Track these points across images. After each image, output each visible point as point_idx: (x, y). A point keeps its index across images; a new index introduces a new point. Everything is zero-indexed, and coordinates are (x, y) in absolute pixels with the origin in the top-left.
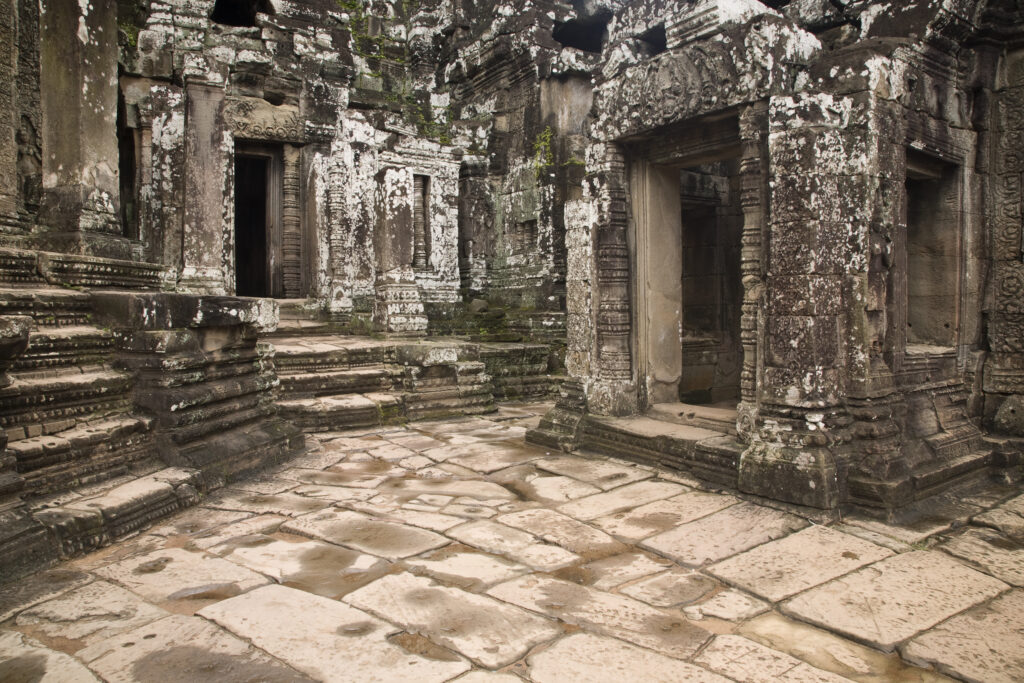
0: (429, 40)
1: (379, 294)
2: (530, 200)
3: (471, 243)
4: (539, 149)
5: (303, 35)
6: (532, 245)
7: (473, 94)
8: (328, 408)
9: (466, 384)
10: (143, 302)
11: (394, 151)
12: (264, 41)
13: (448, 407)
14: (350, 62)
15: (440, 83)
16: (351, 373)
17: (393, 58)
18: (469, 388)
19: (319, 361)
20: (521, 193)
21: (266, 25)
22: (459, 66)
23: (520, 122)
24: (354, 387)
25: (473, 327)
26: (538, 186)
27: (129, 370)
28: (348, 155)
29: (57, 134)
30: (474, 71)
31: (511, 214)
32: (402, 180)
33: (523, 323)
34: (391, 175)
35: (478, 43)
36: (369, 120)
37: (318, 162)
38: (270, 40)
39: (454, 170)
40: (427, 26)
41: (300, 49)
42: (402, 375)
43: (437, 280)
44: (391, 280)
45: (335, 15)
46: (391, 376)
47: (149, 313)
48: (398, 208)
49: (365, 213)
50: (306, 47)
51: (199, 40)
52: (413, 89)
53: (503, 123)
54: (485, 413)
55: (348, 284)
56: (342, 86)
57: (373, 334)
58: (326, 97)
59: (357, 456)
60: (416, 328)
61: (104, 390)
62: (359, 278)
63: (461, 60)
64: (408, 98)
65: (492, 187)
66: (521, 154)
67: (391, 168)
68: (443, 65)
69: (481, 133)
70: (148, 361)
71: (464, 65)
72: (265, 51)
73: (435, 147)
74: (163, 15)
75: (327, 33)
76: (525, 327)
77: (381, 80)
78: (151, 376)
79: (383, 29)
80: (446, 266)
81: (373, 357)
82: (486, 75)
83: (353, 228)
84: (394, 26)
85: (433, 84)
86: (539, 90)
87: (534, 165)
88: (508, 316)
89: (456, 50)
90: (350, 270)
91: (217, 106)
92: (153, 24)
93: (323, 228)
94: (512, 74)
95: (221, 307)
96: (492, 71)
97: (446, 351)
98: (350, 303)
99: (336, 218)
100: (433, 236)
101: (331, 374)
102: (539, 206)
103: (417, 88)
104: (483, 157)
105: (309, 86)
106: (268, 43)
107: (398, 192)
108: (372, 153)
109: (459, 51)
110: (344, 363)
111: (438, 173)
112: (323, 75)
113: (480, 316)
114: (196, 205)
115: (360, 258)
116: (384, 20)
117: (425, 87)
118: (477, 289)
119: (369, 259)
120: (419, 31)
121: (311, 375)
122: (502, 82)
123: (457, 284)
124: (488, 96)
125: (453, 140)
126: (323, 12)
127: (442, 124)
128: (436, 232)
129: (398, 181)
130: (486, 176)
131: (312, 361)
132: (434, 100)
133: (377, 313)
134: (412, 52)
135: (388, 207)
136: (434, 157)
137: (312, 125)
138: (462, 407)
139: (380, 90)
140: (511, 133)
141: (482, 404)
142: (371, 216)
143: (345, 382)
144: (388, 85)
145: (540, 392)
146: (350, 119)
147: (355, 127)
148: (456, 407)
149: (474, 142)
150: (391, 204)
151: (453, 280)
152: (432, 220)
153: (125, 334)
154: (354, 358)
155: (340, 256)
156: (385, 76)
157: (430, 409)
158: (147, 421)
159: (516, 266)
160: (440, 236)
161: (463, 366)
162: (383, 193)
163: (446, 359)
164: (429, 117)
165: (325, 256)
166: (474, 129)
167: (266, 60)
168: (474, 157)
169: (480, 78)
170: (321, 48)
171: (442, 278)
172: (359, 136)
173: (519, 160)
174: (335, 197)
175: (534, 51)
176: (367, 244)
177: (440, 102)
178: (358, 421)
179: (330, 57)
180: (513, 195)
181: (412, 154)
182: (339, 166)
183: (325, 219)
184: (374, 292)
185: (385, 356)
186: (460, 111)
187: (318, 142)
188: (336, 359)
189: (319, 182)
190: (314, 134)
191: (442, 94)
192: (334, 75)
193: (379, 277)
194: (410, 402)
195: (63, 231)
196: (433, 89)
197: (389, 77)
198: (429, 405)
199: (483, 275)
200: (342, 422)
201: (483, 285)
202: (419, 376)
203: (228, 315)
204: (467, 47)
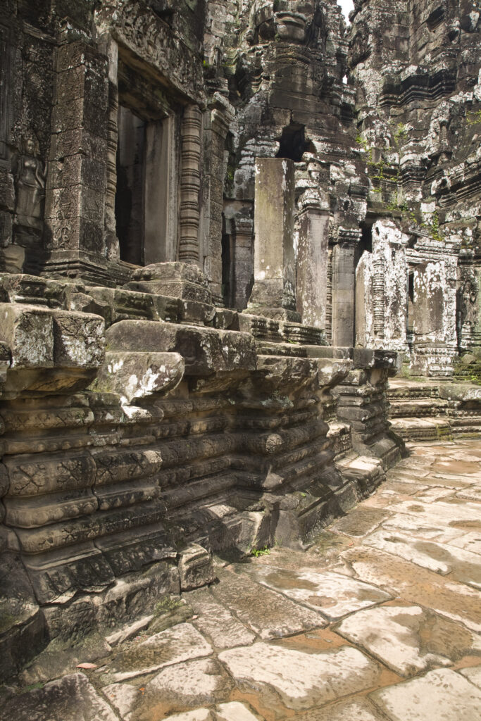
0: (417, 163)
1: (419, 350)
3: (460, 313)
5: (337, 166)
7: (456, 202)
8: (407, 426)
11: (413, 248)
12: (310, 172)
14: (367, 184)
15: (425, 196)
16: (411, 403)
17: (389, 178)
19: (391, 395)
21: (312, 160)
22: (444, 182)
24: (414, 413)
25: (466, 375)
28: (388, 252)
29: (266, 247)
30: (457, 186)
32: (437, 270)
34: (430, 267)
35: (463, 164)
36: (398, 227)
37: (366, 258)
38: (315, 171)
39: (454, 260)
40: (416, 153)
41: (334, 176)
42: (446, 407)
44: (429, 341)
45: (356, 150)
46: (438, 407)
48: (434, 290)
49: (398, 293)
50: (339, 174)
52: (405, 199)
55: (387, 342)
56: (362, 201)
57: (411, 378)
58: (352, 209)
59: (443, 459)
60: (447, 374)
62: (393, 338)
63: (446, 178)
64: (401, 207)
65: (475, 272)
67: (431, 262)
68: (429, 181)
69: (469, 232)
70: (346, 389)
71: (449, 181)
72: (312, 179)
73: (441, 244)
74: (249, 159)
75: (352, 164)
77: (380, 194)
78: (348, 399)
79: (383, 157)
80: (447, 330)
81: (424, 393)
82: (468, 189)
83: (390, 303)
84: (390, 154)
85: (420, 196)
89: (441, 170)
90: (388, 332)
91: (325, 223)
92: (243, 164)
93: (369, 303)
95: (384, 356)
96: (474, 186)
99: (378, 296)
101: (401, 404)
103: (408, 199)
104: (470, 250)
105: (341, 201)
106: (313, 174)
107: (435, 279)
108: (403, 250)
109: (445, 171)
110: (407, 397)
112: (350, 193)
113: (472, 368)
115: (395, 324)
116: (384, 150)
117: (414, 199)
118: (465, 347)
119: (400, 325)
120: (410, 157)
123: (455, 343)
124: (471, 204)
125: (446, 238)
126: (348, 148)
127: (430, 225)
129: (435, 272)
130: (471, 264)
132: (424, 207)
133: (416, 363)
134: (403, 172)
135: (428, 289)
136: (440, 252)
137: (344, 230)
139: (381, 201)
142: (402, 294)
143: (409, 409)
144: (386, 197)
146: (385, 226)
147: (387, 232)
149: (463, 239)
150: (430, 288)
151: (452, 340)
154: (412, 393)
155: (382, 322)
156: (384, 190)
157: (466, 431)
158: (348, 426)
160: (445, 308)
162: (425, 280)
163: (478, 397)
164: (420, 220)
165: (370, 322)
166: (464, 229)
167: (315, 185)
168: (465, 251)
169: (462, 191)
170: (348, 175)
171: (445, 339)
172: (392, 239)
174: (379, 282)
176: (399, 314)
177: (428, 209)
178: (425, 436)
179: (355, 180)
181: (425, 250)
182: (381, 260)
183: (371, 297)
184: (403, 348)
185: (432, 393)
186: (445, 215)
187: (347, 241)
188: (402, 394)
189: (366, 270)
190: (345, 236)
191: (429, 203)
192: (357, 193)
193: (419, 338)
194: (453, 426)
195: (270, 306)
196: (421, 199)
197: (386, 192)
198: (465, 428)
199: (468, 337)
200: (416, 436)
201: (468, 345)
202: (459, 408)
203: (387, 362)
204: (451, 168)
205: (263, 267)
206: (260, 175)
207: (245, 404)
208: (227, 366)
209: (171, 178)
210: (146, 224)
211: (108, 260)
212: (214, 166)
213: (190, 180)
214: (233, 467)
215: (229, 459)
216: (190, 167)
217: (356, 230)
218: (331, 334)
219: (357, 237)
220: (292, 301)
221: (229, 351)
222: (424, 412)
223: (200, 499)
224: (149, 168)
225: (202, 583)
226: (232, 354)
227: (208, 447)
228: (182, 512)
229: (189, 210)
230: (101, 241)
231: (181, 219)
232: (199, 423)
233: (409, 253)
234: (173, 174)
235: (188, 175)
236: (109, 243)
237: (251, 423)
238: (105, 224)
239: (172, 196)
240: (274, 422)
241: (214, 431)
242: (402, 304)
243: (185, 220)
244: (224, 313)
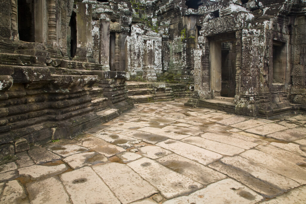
0: (151, 4)
1: (145, 71)
2: (180, 47)
3: (164, 58)
4: (182, 34)
5: (120, 4)
6: (180, 58)
7: (163, 18)
8: (137, 98)
9: (167, 93)
10: (105, 73)
11: (146, 35)
12: (110, 6)
13: (163, 98)
14: (132, 11)
15: (154, 15)
16: (140, 90)
17: (141, 9)
18: (168, 94)
19: (133, 87)
20: (177, 45)
21: (111, 2)
23: (177, 27)
24: (141, 93)
25: (165, 79)
26: (182, 43)
27: (102, 88)
28: (135, 36)
29: (81, 35)
30: (164, 13)
31: (175, 50)
32: (151, 43)
33: (178, 78)
34: (148, 42)
35: (165, 5)
36: (140, 27)
37: (128, 38)
38: (112, 6)
39: (160, 39)
40: (150, 0)
41: (119, 8)
42: (152, 91)
43: (156, 67)
44: (148, 68)
46: (150, 91)
47: (106, 75)
48: (150, 50)
49: (139, 51)
50: (121, 7)
51: (95, 6)
53: (172, 27)
54: (171, 100)
55: (135, 69)
56: (130, 17)
57: (143, 81)
58: (126, 20)
59: (146, 108)
60: (154, 79)
61: (99, 92)
62: (138, 67)
63: (160, 10)
64: (145, 19)
65: (169, 43)
66: (177, 35)
67: (148, 40)
68: (155, 11)
69: (167, 29)
70: (107, 86)
71: (161, 11)
72: (111, 9)
73: (156, 33)
75: (126, 3)
76: (179, 79)
77: (138, 15)
78: (107, 89)
79: (139, 1)
80: (158, 64)
81: (145, 86)
82: (167, 14)
83: (137, 54)
85: (152, 16)
86: (182, 19)
87: (181, 38)
88: (174, 76)
89: (159, 7)
90: (136, 65)
91: (108, 26)
93: (129, 55)
94: (174, 14)
95: (121, 74)
96: (169, 13)
97: (162, 85)
98: (136, 73)
99: (132, 52)
100: (155, 56)
101: (136, 90)
102: (182, 49)
103: (148, 17)
104: (167, 36)
105: (122, 17)
106: (111, 7)
107: (150, 46)
108: (141, 36)
109: (160, 7)
110: (138, 88)
111: (156, 40)
112: (125, 14)
113: (167, 77)
114: (104, 50)
115: (138, 62)
117: (150, 17)
118: (165, 70)
119: (140, 62)
120: (148, 2)
121: (131, 90)
122: (172, 16)
123: (161, 68)
124: (168, 20)
125: (159, 31)
127: (155, 26)
128: (156, 55)
129: (150, 43)
130: (168, 40)
131: (131, 87)
132: (153, 20)
133: (144, 76)
134: (146, 7)
135: (147, 50)
136: (155, 36)
137: (123, 28)
138: (166, 98)
139: (138, 17)
140: (174, 29)
141: (171, 98)
142: (141, 51)
143: (139, 92)
144: (140, 16)
145: (183, 96)
146: (135, 27)
147: (136, 29)
148: (165, 98)
149: (165, 32)
150: (148, 49)
151: (160, 67)
152: (155, 52)
153: (101, 80)
154: (141, 86)
155: (133, 61)
156: (139, 13)
157: (159, 99)
158: (107, 99)
159: (176, 64)
160: (157, 56)
161: (166, 89)
162: (146, 46)
163: (163, 87)
164: (152, 25)
165: (130, 62)
166: (165, 28)
167: (111, 11)
168: (165, 36)
169: (165, 15)
170: (125, 7)
171: (158, 67)
172: (137, 31)
173: (177, 37)
174: (132, 47)
175: (181, 8)
176: (140, 58)
177: (154, 21)
178: (143, 101)
179: (127, 9)
180: (175, 45)
181: (150, 35)
182: (133, 39)
183: (130, 52)
184: (142, 70)
185: (148, 86)
186: (160, 23)
187: (124, 32)
188: (137, 87)
189: (128, 43)
190: (123, 30)
191: (155, 18)
192: (128, 14)
193: (145, 67)
194: (154, 97)
195: (82, 57)
196: (152, 17)
197: (140, 14)
198: (159, 98)
199: (167, 66)
200: (140, 101)
201: (167, 69)
202: (157, 91)
203: (122, 76)
204: (162, 6)
205: (80, 43)
206: (78, 9)
207: (51, 92)
208: (36, 79)
209: (44, 9)
210: (35, 26)
211: (14, 41)
212: (63, 5)
213: (52, 10)
214: (48, 113)
215: (46, 111)
216: (52, 5)
217: (127, 28)
218: (119, 66)
219: (128, 30)
220: (91, 55)
221: (37, 74)
222: (144, 93)
223: (32, 125)
224: (35, 5)
225: (24, 150)
226: (38, 75)
227: (35, 107)
228: (22, 129)
229: (52, 21)
230: (10, 34)
231: (49, 24)
232: (31, 99)
233: (144, 36)
234: (45, 8)
235: (51, 8)
236: (14, 34)
237: (53, 98)
238: (12, 27)
239: (45, 16)
240: (60, 97)
241: (36, 102)
242: (141, 55)
243: (50, 25)
244: (56, 60)
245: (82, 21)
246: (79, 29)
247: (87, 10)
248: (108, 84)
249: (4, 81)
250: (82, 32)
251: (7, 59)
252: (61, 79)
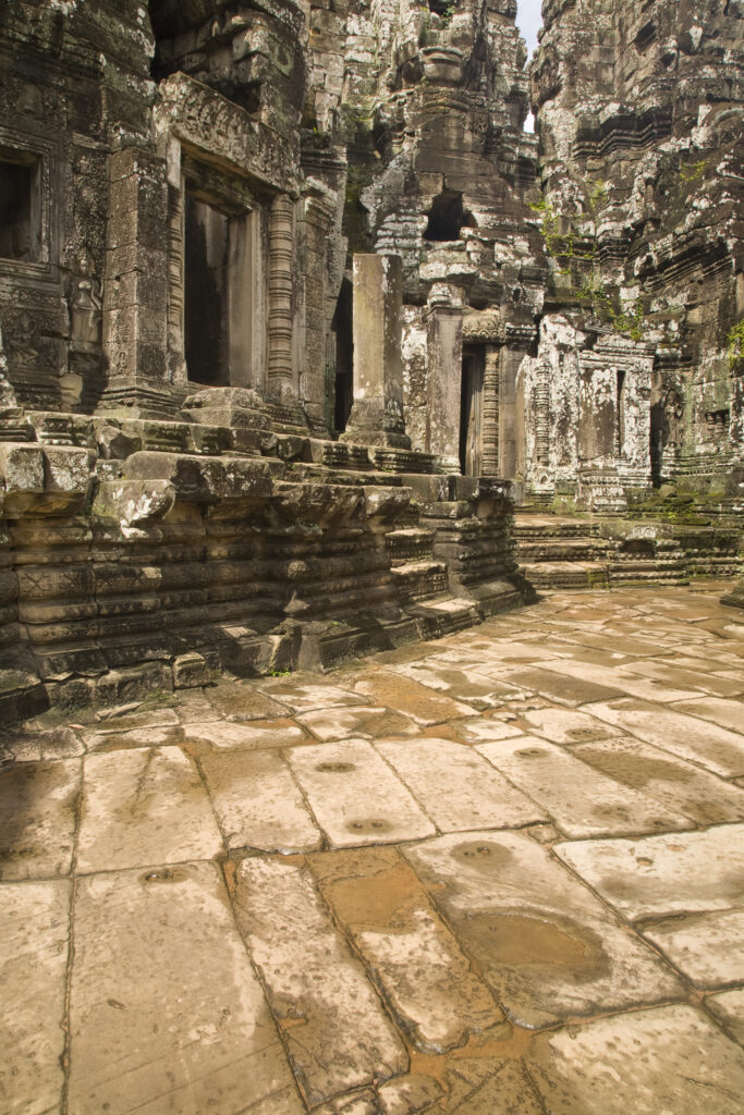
0: (618, 235)
1: (584, 479)
2: (722, 390)
3: (661, 432)
4: (733, 340)
5: (503, 243)
6: (724, 433)
7: (664, 286)
8: (548, 571)
9: (662, 558)
10: (441, 482)
11: (591, 349)
12: (469, 253)
13: (646, 578)
14: (546, 265)
15: (628, 277)
16: (562, 544)
17: (581, 255)
18: (665, 562)
20: (713, 384)
21: (471, 238)
22: (649, 259)
23: (713, 312)
24: (566, 556)
25: (662, 511)
26: (732, 377)
27: (429, 529)
28: (554, 356)
29: (365, 360)
30: (665, 264)
31: (703, 403)
32: (607, 379)
33: (712, 508)
34: (597, 375)
35: (670, 236)
36: (571, 323)
37: (528, 364)
38: (475, 251)
39: (648, 364)
40: (616, 221)
41: (500, 257)
42: (606, 548)
43: (629, 467)
44: (595, 467)
45: (531, 221)
46: (597, 549)
47: (444, 489)
48: (603, 404)
49: (567, 408)
50: (506, 255)
51: (416, 258)
52: (602, 284)
53: (695, 316)
54: (677, 585)
55: (552, 470)
56: (537, 288)
57: (576, 514)
58: (524, 299)
59: (576, 607)
60: (617, 509)
61: (418, 541)
62: (560, 465)
63: (652, 253)
64: (596, 293)
65: (682, 378)
66: (713, 346)
67: (598, 368)
68: (632, 258)
69: (674, 326)
70: (444, 523)
71: (655, 258)
72: (470, 263)
73: (630, 343)
74: (387, 240)
75: (525, 240)
76: (714, 512)
77: (569, 276)
78: (444, 534)
79: (572, 228)
80: (638, 454)
81: (582, 531)
82: (677, 268)
83: (557, 420)
84: (583, 223)
85: (622, 277)
86: (735, 283)
87: (728, 356)
88: (696, 501)
89: (646, 243)
90: (554, 458)
91: (457, 324)
92: (380, 248)
93: (530, 421)
94: (704, 267)
95: (491, 485)
96: (684, 264)
97: (647, 531)
98: (553, 487)
99: (542, 412)
100: (627, 427)
101: (549, 545)
102: (732, 396)
103: (606, 282)
104: (674, 349)
105: (509, 289)
106: (472, 255)
107: (604, 390)
108: (575, 353)
109: (650, 245)
110: (559, 536)
111: (633, 368)
112: (521, 279)
113: (670, 502)
114: (441, 405)
115: (563, 447)
116: (575, 218)
117: (613, 282)
118: (665, 476)
119: (570, 448)
120: (608, 226)
121: (531, 545)
122: (695, 274)
123: (648, 471)
124: (680, 289)
125: (644, 334)
126: (519, 219)
127: (631, 316)
128: (629, 423)
129: (604, 380)
130: (676, 367)
131: (531, 532)
132: (624, 293)
133: (581, 496)
134: (600, 246)
135: (594, 403)
136: (629, 353)
137: (512, 327)
138: (657, 578)
139: (569, 286)
140: (704, 325)
141: (675, 577)
142: (573, 409)
143: (558, 551)
144: (577, 281)
145: (727, 572)
146: (554, 323)
147: (556, 330)
148: (652, 578)
149: (666, 335)
150: (597, 401)
151: (644, 467)
152: (626, 412)
153: (426, 503)
154: (565, 532)
155: (546, 445)
156: (574, 272)
157: (630, 578)
158: (443, 565)
159: (706, 454)
160: (633, 426)
161: (659, 543)
162: (590, 391)
163: (646, 535)
164: (618, 311)
165: (532, 446)
166: (667, 323)
167: (472, 271)
168: (666, 351)
169: (671, 271)
170: (519, 255)
171: (634, 465)
172: (562, 339)
173: (712, 351)
174: (541, 394)
175: (730, 244)
176: (569, 434)
177: (629, 296)
178: (572, 582)
179: (529, 261)
180: (705, 385)
181: (608, 351)
182: (545, 366)
183: (533, 414)
184: (574, 477)
185: (592, 532)
186: (650, 304)
187: (517, 340)
188: (551, 533)
189: (527, 380)
190: (514, 334)
191: (631, 287)
192: (529, 278)
193: (585, 465)
194: (613, 571)
195: (370, 429)
196: (623, 282)
197: (578, 273)
198: (629, 574)
199: (672, 462)
200: (559, 583)
201: (671, 473)
202: (622, 549)
203: (496, 493)
204: (658, 240)
205: (362, 384)
206: (358, 275)
207: (270, 531)
208: (233, 492)
209: (257, 283)
210: (231, 337)
211: (173, 384)
212: (311, 265)
213: (279, 284)
214: (261, 594)
215: (257, 586)
216: (280, 268)
217: (528, 327)
218: (496, 461)
219: (530, 336)
220: (398, 423)
221: (235, 478)
222: (579, 555)
223: (218, 621)
224: (232, 272)
225: (196, 684)
226: (238, 482)
227: (227, 572)
228: (194, 629)
229: (279, 319)
230: (163, 365)
231: (270, 329)
232: (219, 548)
233: (585, 356)
234: (260, 278)
235: (277, 278)
236: (173, 366)
237: (277, 550)
238: (168, 346)
239: (259, 303)
240: (297, 549)
241: (233, 558)
242: (573, 422)
243: (274, 331)
244: (290, 440)
245: (371, 313)
246: (359, 339)
247: (384, 276)
248: (447, 517)
249: (154, 494)
250: (371, 349)
251: (157, 437)
252: (300, 494)
